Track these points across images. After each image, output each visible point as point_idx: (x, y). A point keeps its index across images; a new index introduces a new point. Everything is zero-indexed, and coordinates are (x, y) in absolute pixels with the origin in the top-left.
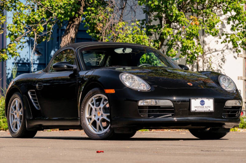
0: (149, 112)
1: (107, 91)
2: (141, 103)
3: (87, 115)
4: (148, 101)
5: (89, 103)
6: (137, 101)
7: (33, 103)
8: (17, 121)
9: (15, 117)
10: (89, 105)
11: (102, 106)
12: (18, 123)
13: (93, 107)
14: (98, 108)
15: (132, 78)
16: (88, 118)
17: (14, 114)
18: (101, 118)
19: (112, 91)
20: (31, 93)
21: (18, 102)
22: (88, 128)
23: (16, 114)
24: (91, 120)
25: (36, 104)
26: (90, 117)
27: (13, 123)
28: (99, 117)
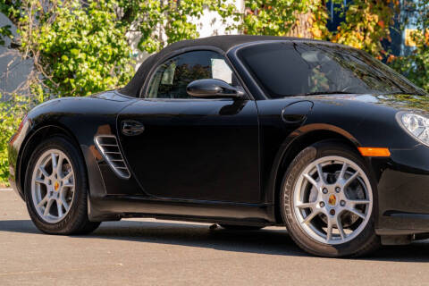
1: (367, 151)
3: (298, 201)
5: (306, 174)
7: (112, 165)
8: (54, 197)
9: (50, 189)
10: (305, 178)
11: (341, 182)
12: (60, 202)
13: (319, 185)
14: (331, 187)
15: (420, 124)
16: (300, 209)
17: (46, 182)
18: (339, 210)
19: (383, 152)
20: (104, 141)
21: (57, 158)
22: (302, 231)
23: (50, 182)
24: (308, 211)
25: (118, 164)
26: (307, 205)
27: (43, 202)
28: (332, 207)
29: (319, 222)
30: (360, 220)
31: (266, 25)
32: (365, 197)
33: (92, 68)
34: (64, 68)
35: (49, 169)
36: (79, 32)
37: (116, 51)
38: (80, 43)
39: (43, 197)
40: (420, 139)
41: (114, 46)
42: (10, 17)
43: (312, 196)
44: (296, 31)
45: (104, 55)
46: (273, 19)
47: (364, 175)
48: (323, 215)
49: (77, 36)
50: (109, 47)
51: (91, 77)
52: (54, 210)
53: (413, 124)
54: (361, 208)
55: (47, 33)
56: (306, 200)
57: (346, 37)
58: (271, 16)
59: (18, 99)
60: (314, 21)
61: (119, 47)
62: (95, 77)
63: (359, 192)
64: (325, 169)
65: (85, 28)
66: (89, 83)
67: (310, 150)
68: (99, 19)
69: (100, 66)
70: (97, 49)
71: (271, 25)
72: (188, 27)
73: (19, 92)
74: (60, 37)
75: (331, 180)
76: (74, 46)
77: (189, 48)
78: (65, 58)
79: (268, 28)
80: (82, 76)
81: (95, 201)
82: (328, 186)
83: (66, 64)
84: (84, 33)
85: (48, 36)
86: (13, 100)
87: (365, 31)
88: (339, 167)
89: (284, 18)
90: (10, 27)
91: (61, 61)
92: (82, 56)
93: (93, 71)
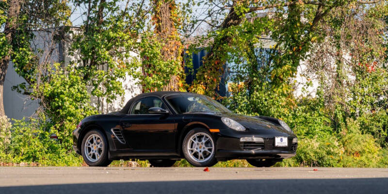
0: (244, 146)
1: (212, 130)
2: (242, 140)
3: (189, 148)
4: (246, 138)
5: (191, 139)
6: (239, 139)
7: (118, 139)
8: (94, 152)
9: (92, 149)
10: (191, 140)
11: (204, 141)
12: (96, 154)
13: (196, 142)
14: (200, 143)
15: (229, 121)
16: (190, 150)
17: (90, 146)
18: (203, 150)
19: (217, 130)
20: (114, 130)
21: (95, 137)
22: (190, 158)
23: (92, 146)
24: (192, 151)
25: (120, 139)
26: (191, 149)
27: (89, 154)
28: (200, 150)
29: (196, 155)
30: (210, 154)
31: (156, 82)
32: (211, 146)
33: (70, 104)
34: (57, 105)
35: (92, 141)
36: (64, 86)
37: (83, 95)
38: (65, 92)
39: (89, 152)
40: (230, 126)
41: (81, 93)
42: (26, 79)
43: (193, 146)
44: (170, 84)
45: (76, 97)
46: (160, 79)
47: (211, 139)
48: (198, 153)
49: (63, 88)
50: (79, 94)
51: (70, 109)
52: (94, 157)
53: (227, 121)
54: (210, 150)
55: (48, 87)
56: (192, 147)
57: (196, 87)
58: (159, 77)
59: (32, 120)
60: (179, 79)
61: (84, 93)
62: (72, 109)
63: (209, 145)
64: (198, 137)
65: (67, 84)
66: (69, 112)
67: (192, 131)
68: (75, 80)
69: (74, 103)
70: (73, 95)
71: (158, 82)
72: (118, 83)
73: (33, 117)
74: (55, 89)
75: (200, 140)
76: (62, 93)
77: (147, 96)
78: (57, 99)
79: (157, 83)
80: (66, 108)
81: (112, 153)
82: (199, 143)
83: (58, 102)
84: (67, 86)
85: (49, 88)
86: (31, 121)
87: (206, 84)
88: (203, 136)
89: (164, 78)
90: (25, 83)
91: (55, 101)
92: (66, 98)
93: (71, 106)
